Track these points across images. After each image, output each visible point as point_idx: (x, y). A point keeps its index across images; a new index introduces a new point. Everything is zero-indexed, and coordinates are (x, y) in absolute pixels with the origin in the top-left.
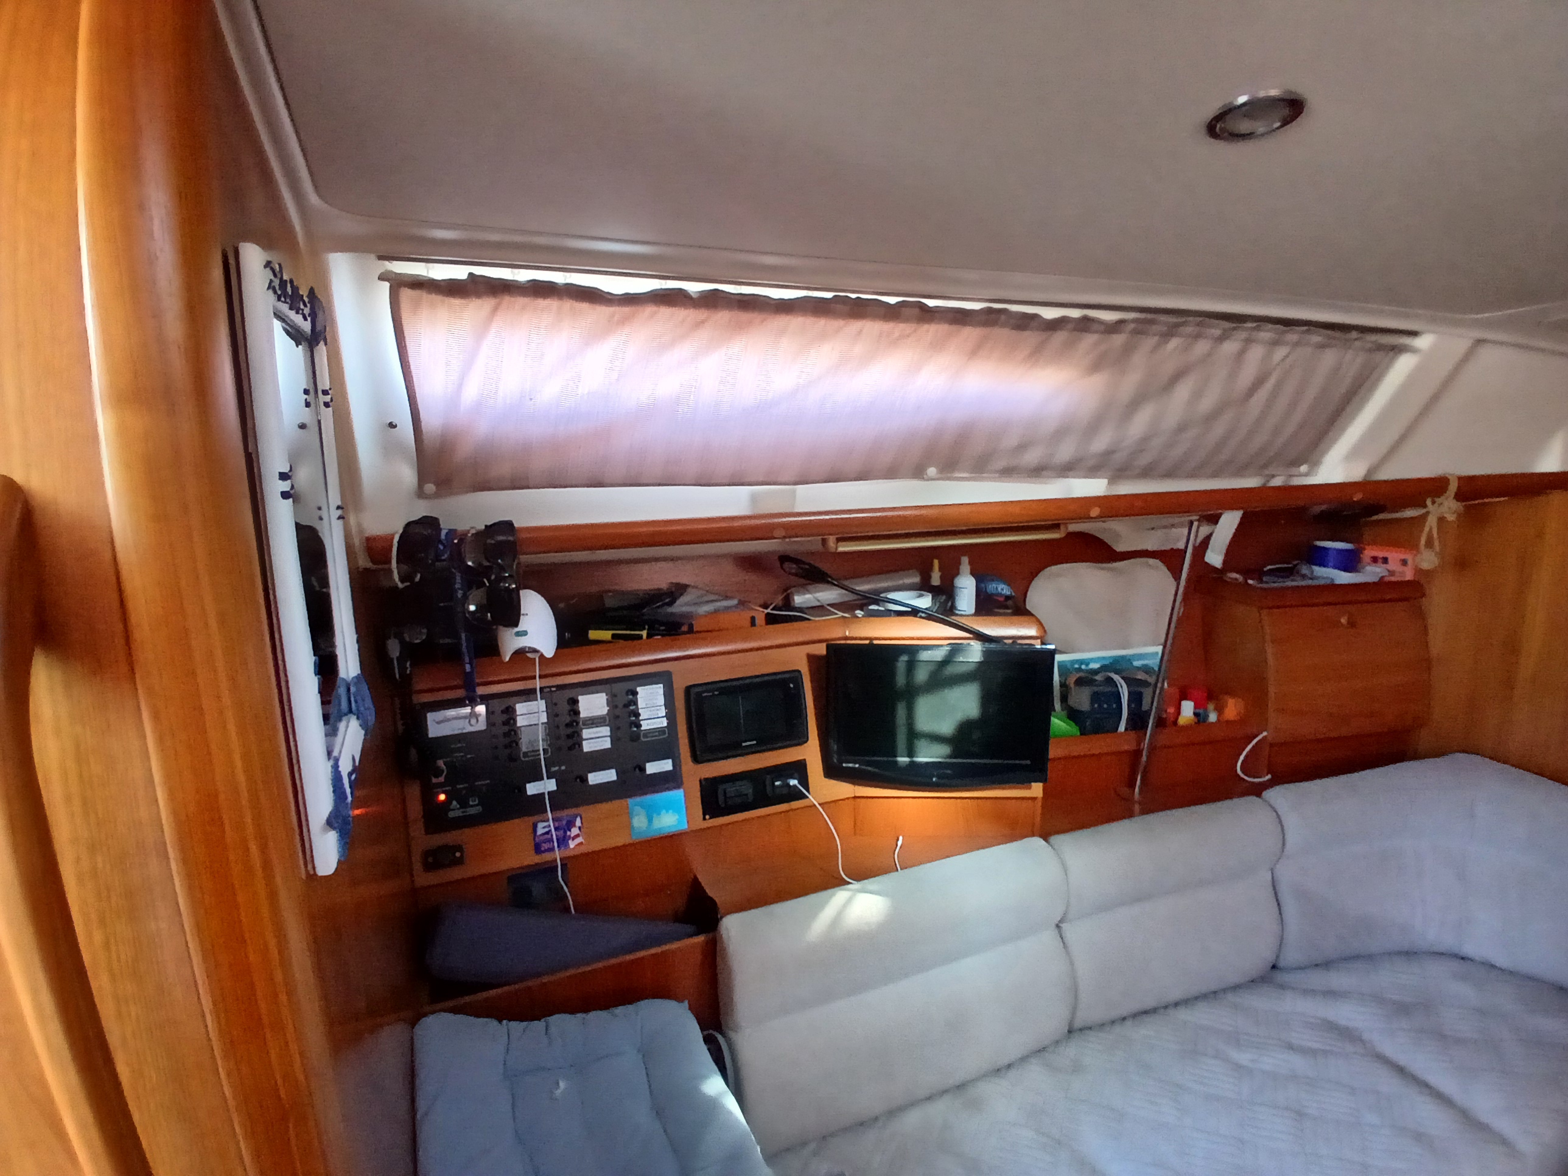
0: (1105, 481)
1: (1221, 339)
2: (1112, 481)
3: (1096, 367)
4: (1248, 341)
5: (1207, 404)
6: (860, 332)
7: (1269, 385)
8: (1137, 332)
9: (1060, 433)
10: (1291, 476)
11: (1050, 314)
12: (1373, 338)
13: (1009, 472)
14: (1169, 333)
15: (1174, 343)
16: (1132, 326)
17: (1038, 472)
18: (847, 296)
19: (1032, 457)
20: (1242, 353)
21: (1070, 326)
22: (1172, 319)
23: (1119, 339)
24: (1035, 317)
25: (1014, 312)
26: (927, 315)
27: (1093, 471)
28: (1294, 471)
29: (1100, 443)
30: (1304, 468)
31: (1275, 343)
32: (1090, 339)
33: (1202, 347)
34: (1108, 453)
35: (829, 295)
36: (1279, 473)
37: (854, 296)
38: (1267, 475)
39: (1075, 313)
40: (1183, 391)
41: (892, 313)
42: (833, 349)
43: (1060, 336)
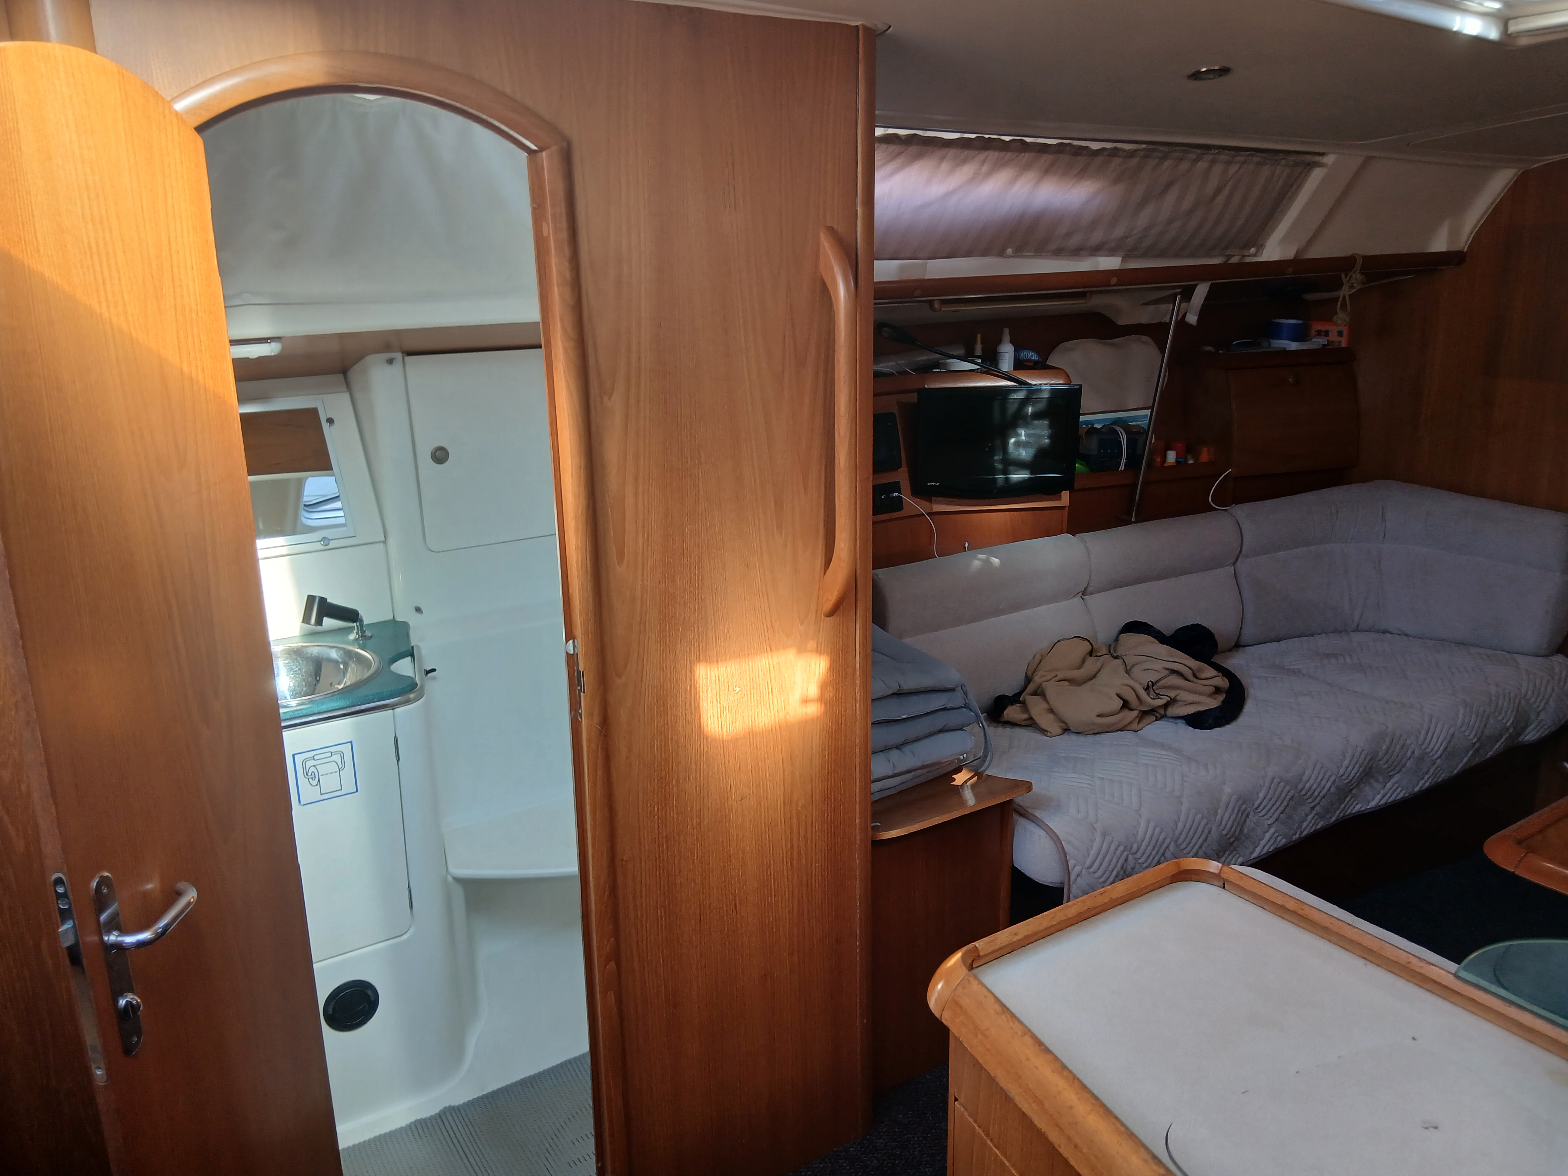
0: (1120, 259)
1: (1197, 160)
2: (1124, 259)
3: (1117, 181)
4: (1213, 162)
5: (1187, 204)
6: (986, 159)
7: (1226, 192)
8: (1145, 157)
9: (1094, 223)
10: (1245, 256)
11: (1095, 146)
12: (1292, 158)
13: (1059, 253)
14: (1164, 158)
15: (1167, 164)
16: (1142, 153)
17: (1077, 252)
18: (983, 137)
19: (1075, 241)
20: (1210, 168)
21: (1107, 153)
22: (1165, 149)
23: (1135, 161)
24: (1087, 148)
25: (1075, 145)
26: (1025, 147)
27: (1112, 252)
28: (1246, 253)
29: (1119, 231)
30: (1253, 250)
31: (1229, 163)
32: (1117, 161)
33: (1184, 166)
34: (1124, 238)
35: (973, 136)
36: (1235, 253)
37: (987, 136)
38: (1228, 256)
39: (1109, 145)
40: (1171, 198)
41: (1004, 147)
42: (970, 169)
43: (1099, 159)
